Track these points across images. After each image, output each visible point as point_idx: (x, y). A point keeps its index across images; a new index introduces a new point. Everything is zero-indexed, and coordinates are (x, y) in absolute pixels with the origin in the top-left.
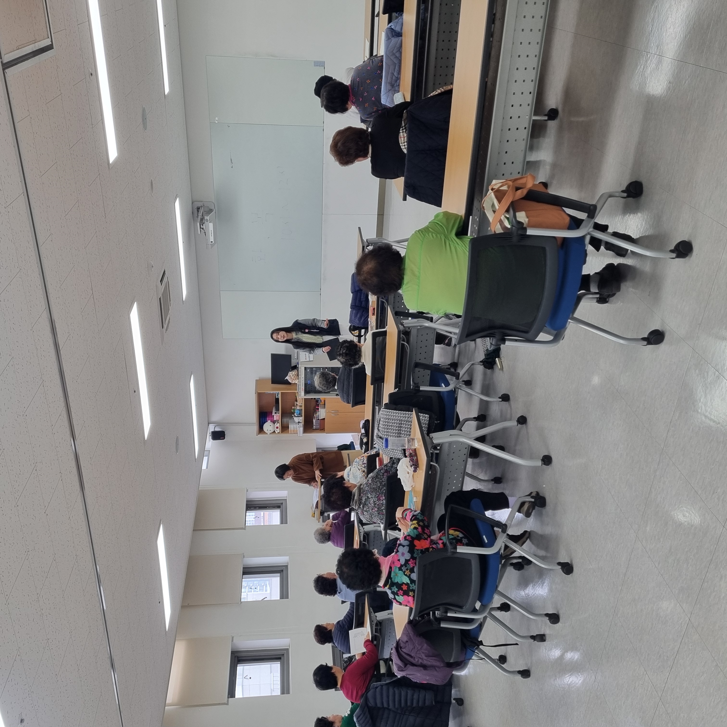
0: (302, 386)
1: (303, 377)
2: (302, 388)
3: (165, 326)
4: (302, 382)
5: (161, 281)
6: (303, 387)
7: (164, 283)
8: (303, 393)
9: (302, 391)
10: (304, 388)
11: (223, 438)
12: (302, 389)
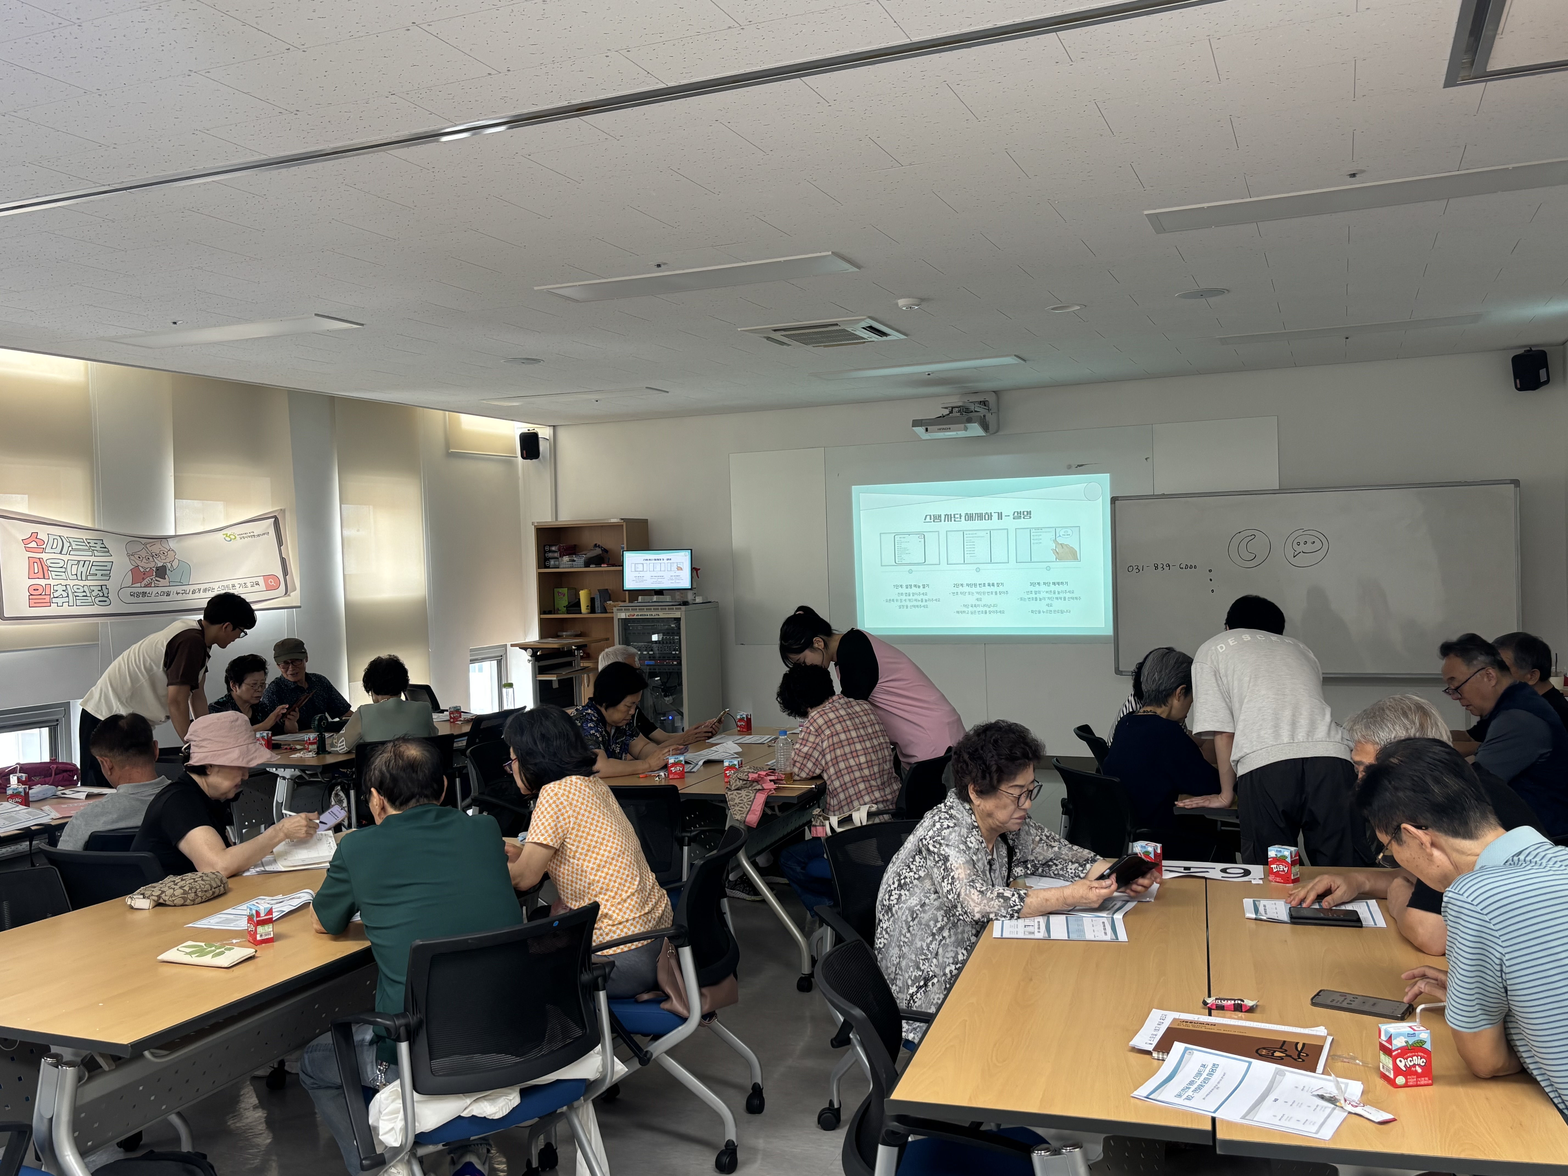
0: (640, 614)
1: (658, 615)
2: (636, 614)
3: (778, 336)
4: (649, 613)
5: (871, 327)
6: (637, 615)
7: (866, 335)
8: (623, 615)
9: (628, 614)
10: (635, 617)
11: (525, 455)
12: (632, 613)
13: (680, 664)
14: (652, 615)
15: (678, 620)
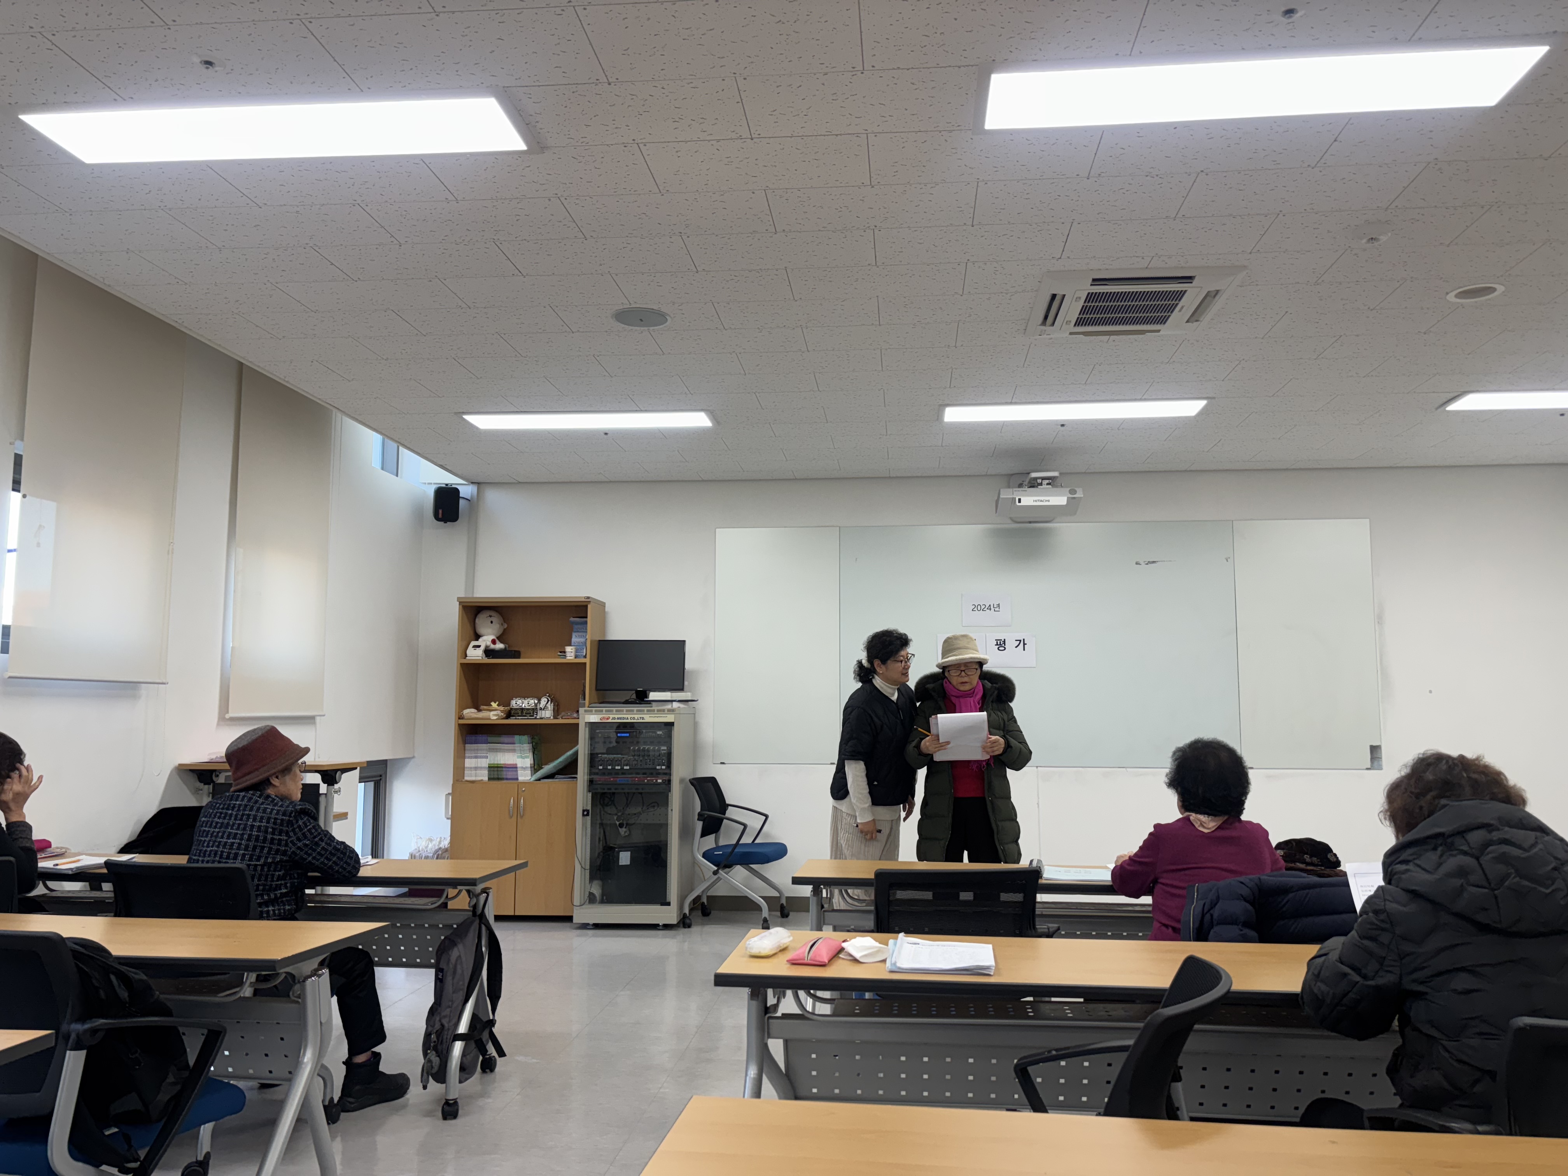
0: (616, 716)
1: (643, 718)
2: (611, 716)
4: (629, 716)
6: (614, 718)
8: (594, 718)
9: (599, 716)
10: (610, 721)
11: (440, 516)
12: (606, 716)
13: (669, 782)
14: (634, 718)
15: (671, 724)
